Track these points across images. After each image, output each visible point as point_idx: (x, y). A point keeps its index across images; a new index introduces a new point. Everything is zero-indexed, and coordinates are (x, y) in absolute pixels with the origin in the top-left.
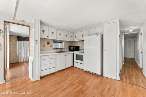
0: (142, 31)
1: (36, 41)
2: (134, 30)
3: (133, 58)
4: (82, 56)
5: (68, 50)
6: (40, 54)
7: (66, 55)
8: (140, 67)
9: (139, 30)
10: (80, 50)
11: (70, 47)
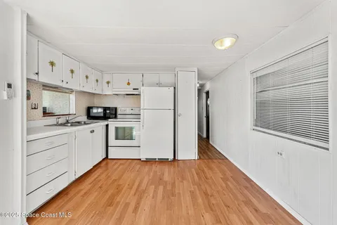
1: (9, 86)
4: (131, 129)
5: (84, 118)
6: (28, 134)
7: (93, 131)
10: (119, 116)
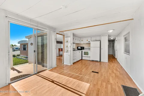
0: (116, 39)
2: (113, 38)
3: (112, 54)
4: (88, 52)
5: (77, 49)
8: (116, 58)
9: (115, 38)
10: (85, 49)
11: (78, 47)
